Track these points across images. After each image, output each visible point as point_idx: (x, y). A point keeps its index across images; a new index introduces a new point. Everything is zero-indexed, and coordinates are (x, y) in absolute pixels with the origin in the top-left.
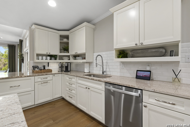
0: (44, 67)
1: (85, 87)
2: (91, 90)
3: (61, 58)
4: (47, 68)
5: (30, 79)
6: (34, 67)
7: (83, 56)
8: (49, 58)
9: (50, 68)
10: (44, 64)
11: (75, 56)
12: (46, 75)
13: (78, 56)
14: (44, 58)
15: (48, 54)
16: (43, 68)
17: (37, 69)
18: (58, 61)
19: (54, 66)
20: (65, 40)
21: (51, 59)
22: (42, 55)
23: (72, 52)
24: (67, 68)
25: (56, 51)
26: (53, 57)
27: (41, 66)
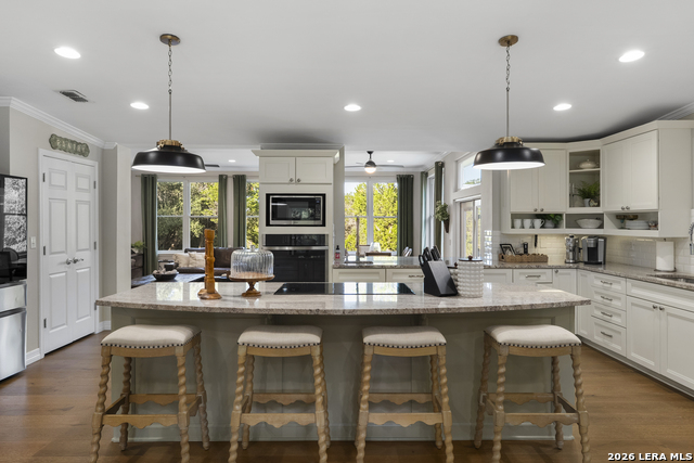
0: (525, 246)
1: (651, 305)
2: (668, 314)
3: (574, 221)
4: (531, 250)
5: (505, 274)
6: (504, 248)
7: (650, 220)
8: (538, 222)
9: (540, 251)
10: (527, 240)
11: (624, 218)
12: (538, 268)
13: (634, 217)
14: (528, 222)
15: (539, 212)
16: (522, 251)
17: (509, 253)
18: (563, 230)
19: (552, 245)
20: (587, 167)
21: (543, 227)
22: (522, 216)
23: (611, 202)
24: (593, 252)
25: (559, 202)
26: (550, 220)
27: (516, 244)
